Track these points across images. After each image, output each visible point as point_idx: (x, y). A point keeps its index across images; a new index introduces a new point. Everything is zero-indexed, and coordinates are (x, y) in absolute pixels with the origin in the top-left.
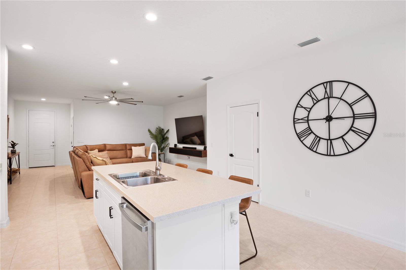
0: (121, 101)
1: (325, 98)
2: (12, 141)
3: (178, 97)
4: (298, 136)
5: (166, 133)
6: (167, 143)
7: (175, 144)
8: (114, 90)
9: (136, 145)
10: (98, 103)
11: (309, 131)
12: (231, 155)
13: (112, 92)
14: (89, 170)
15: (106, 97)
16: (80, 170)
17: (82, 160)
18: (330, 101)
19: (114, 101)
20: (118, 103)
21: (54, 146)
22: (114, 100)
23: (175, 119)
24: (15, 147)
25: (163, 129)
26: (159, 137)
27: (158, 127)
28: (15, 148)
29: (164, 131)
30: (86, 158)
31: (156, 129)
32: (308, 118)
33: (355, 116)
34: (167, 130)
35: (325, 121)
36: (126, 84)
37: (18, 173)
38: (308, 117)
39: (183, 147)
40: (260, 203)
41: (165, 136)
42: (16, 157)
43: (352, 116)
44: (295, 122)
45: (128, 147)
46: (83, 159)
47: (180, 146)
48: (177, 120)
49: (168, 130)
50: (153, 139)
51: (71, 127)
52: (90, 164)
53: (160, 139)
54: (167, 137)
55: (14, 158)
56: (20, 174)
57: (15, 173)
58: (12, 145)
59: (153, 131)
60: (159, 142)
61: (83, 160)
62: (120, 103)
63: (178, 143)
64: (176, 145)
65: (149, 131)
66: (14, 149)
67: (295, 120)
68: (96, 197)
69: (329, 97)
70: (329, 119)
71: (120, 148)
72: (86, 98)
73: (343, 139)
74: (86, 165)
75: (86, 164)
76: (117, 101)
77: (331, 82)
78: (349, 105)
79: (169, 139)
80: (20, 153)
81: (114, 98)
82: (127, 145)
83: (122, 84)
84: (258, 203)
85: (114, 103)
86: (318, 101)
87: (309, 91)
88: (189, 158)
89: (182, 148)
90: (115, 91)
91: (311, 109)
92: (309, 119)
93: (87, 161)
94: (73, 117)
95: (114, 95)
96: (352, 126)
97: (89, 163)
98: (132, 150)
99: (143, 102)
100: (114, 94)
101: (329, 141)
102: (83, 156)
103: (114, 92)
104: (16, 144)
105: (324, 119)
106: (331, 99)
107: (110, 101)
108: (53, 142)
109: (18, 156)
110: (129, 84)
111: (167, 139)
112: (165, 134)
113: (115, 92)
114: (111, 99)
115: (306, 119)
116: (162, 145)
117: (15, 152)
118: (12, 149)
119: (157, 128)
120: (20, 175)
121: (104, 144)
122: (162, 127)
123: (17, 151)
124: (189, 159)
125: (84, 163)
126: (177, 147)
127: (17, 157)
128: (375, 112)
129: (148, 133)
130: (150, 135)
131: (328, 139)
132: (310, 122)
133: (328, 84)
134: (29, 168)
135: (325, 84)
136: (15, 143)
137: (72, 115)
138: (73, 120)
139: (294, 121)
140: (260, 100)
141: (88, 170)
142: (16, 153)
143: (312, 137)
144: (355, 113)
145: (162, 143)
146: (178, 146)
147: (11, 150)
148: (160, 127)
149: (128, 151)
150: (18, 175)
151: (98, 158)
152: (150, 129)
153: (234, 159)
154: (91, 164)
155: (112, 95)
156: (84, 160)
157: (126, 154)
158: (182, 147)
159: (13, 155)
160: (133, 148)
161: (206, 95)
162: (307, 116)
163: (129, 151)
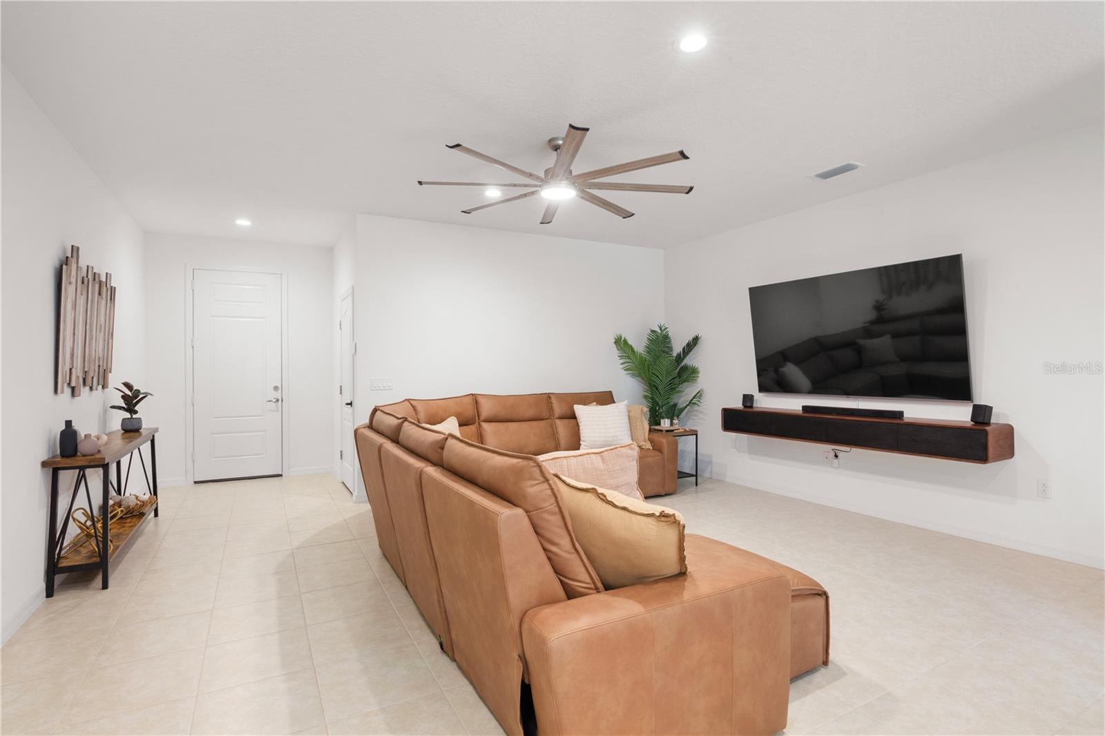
2: (127, 385)
5: (684, 351)
9: (585, 399)
17: (526, 521)
21: (278, 400)
23: (750, 289)
24: (136, 408)
26: (665, 366)
28: (136, 412)
37: (153, 514)
39: (805, 408)
41: (684, 365)
42: (141, 448)
45: (558, 409)
46: (527, 512)
47: (781, 403)
48: (759, 295)
49: (695, 341)
50: (633, 376)
53: (668, 373)
54: (688, 368)
55: (136, 452)
56: (156, 515)
57: (134, 520)
58: (125, 397)
61: (530, 520)
63: (761, 391)
64: (748, 399)
65: (621, 343)
66: (134, 416)
71: (531, 413)
74: (547, 551)
75: (549, 546)
80: (156, 430)
82: (553, 398)
88: (836, 456)
89: (801, 412)
94: (353, 287)
97: (562, 541)
98: (573, 417)
104: (141, 396)
108: (276, 388)
109: (149, 443)
112: (683, 355)
117: (136, 427)
118: (127, 415)
119: (653, 331)
120: (156, 524)
123: (146, 425)
124: (836, 461)
125: (536, 537)
126: (759, 405)
127: (146, 448)
129: (614, 352)
130: (622, 361)
134: (196, 482)
136: (138, 391)
142: (141, 434)
145: (673, 388)
146: (763, 402)
147: (124, 420)
148: (666, 329)
149: (558, 422)
150: (151, 519)
157: (554, 434)
158: (801, 409)
159: (131, 442)
160: (579, 409)
163: (566, 421)
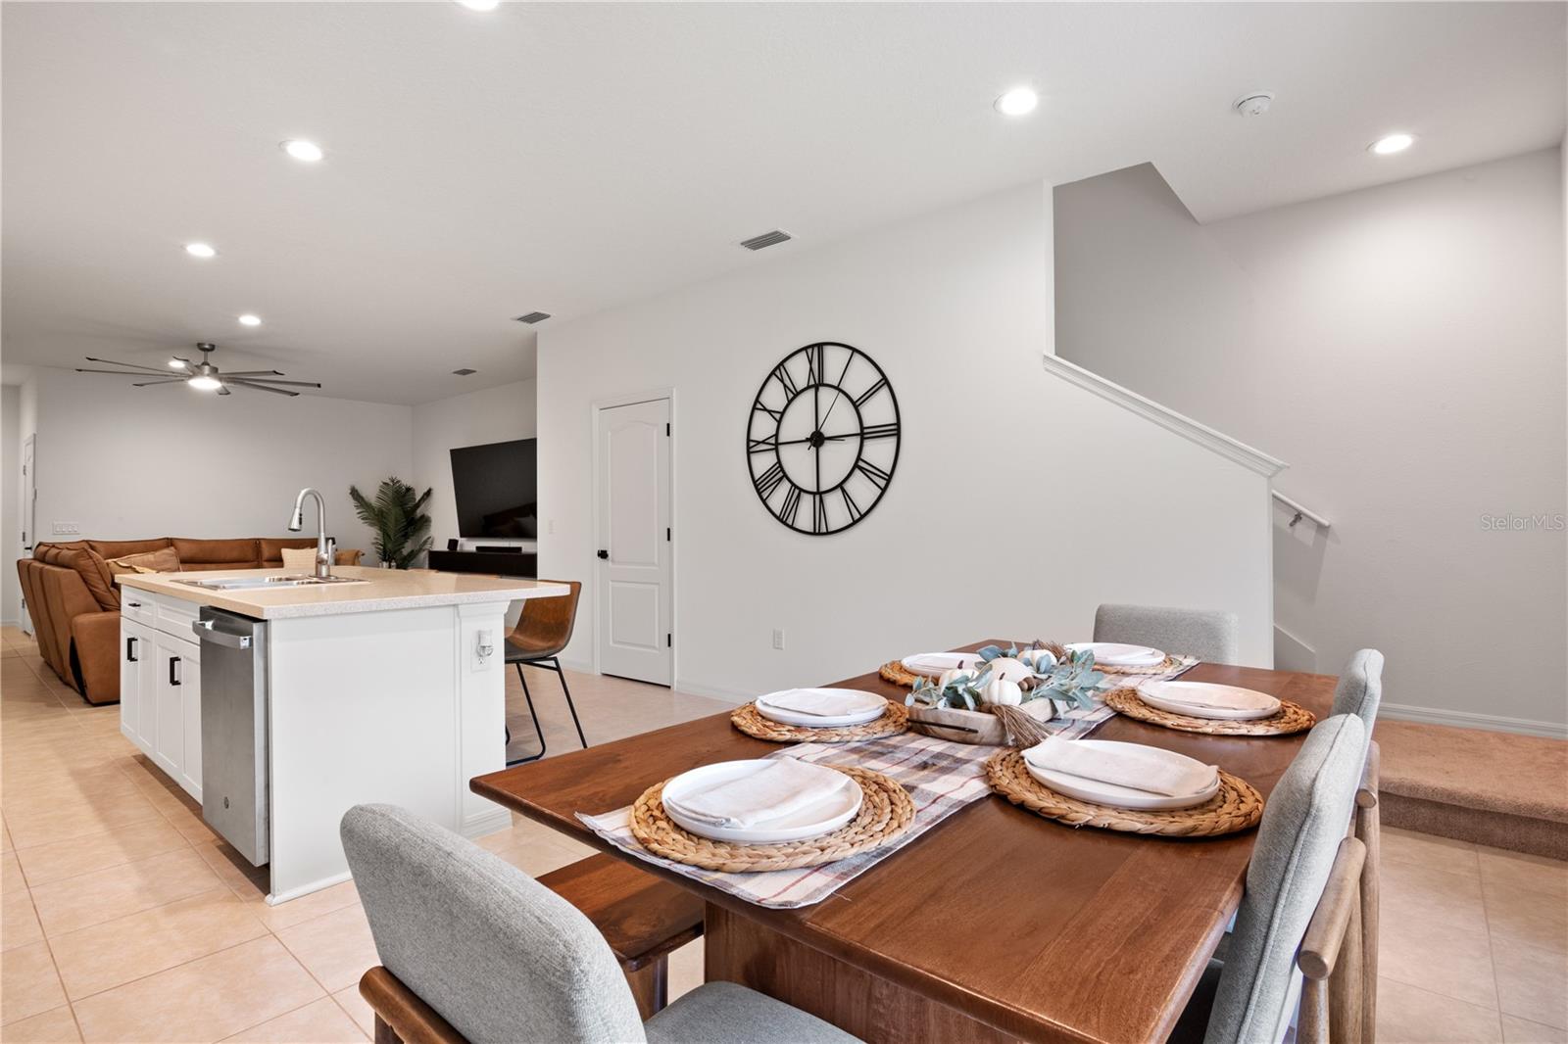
0: (234, 379)
1: (808, 387)
3: (455, 373)
4: (756, 486)
5: (420, 501)
6: (424, 539)
7: (450, 541)
8: (207, 338)
9: (297, 544)
10: (142, 385)
11: (779, 472)
12: (603, 555)
13: (200, 346)
14: (105, 610)
15: (177, 365)
16: (69, 608)
17: (77, 575)
18: (819, 394)
19: (207, 378)
20: (224, 387)
22: (208, 375)
23: (452, 451)
25: (408, 489)
26: (394, 513)
27: (388, 481)
29: (414, 494)
30: (93, 568)
31: (381, 486)
32: (777, 439)
33: (865, 431)
34: (426, 490)
35: (808, 444)
36: (250, 321)
38: (776, 435)
39: (478, 548)
40: (675, 687)
41: (419, 512)
43: (859, 432)
44: (751, 450)
45: (266, 552)
46: (79, 572)
47: (469, 546)
48: (458, 456)
49: (428, 493)
50: (372, 525)
51: (25, 474)
52: (108, 589)
53: (396, 520)
54: (423, 516)
59: (371, 493)
60: (391, 534)
61: (82, 576)
62: (230, 386)
63: (462, 535)
64: (453, 543)
65: (355, 493)
67: (752, 444)
68: (131, 658)
69: (817, 384)
70: (817, 439)
71: (235, 554)
72: (92, 367)
73: (844, 491)
74: (91, 591)
75: (93, 589)
76: (220, 380)
77: (820, 346)
78: (853, 403)
79: (430, 521)
81: (207, 367)
82: (263, 542)
83: (237, 319)
84: (669, 687)
85: (205, 384)
86: (797, 394)
87: (778, 367)
89: (476, 552)
90: (210, 345)
91: (782, 414)
92: (781, 440)
93: (94, 578)
94: (35, 435)
95: (206, 357)
96: (859, 458)
97: (102, 586)
98: (280, 560)
99: (319, 386)
100: (209, 353)
101: (817, 497)
102: (82, 562)
103: (207, 347)
105: (807, 440)
106: (821, 388)
107: (190, 377)
110: (262, 322)
111: (425, 521)
112: (418, 505)
113: (212, 348)
114: (196, 369)
115: (773, 441)
116: (403, 543)
119: (385, 483)
121: (168, 539)
122: (406, 481)
125: (83, 584)
126: (458, 549)
128: (898, 423)
129: (351, 502)
130: (358, 511)
131: (815, 490)
132: (781, 448)
133: (816, 349)
135: (809, 351)
137: (28, 428)
138: (32, 446)
139: (748, 448)
140: (675, 390)
141: (99, 608)
143: (784, 488)
144: (865, 425)
145: (406, 537)
146: (462, 545)
148: (398, 482)
149: (266, 564)
151: (138, 568)
152: (357, 487)
153: (610, 564)
154: (112, 589)
155: (198, 357)
156: (83, 573)
158: (475, 549)
160: (287, 554)
161: (534, 376)
162: (774, 433)
